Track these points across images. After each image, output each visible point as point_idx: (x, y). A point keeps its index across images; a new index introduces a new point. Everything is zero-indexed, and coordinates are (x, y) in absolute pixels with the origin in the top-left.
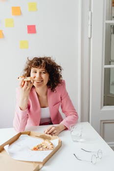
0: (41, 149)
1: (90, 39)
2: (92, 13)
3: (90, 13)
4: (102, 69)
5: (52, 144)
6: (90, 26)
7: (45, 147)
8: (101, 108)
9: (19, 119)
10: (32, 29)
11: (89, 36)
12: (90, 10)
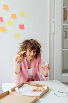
0: (37, 91)
1: (54, 33)
2: (55, 19)
3: (54, 19)
4: (61, 51)
5: (43, 88)
6: (54, 27)
7: (39, 90)
8: (61, 75)
9: (15, 78)
10: (22, 27)
11: (54, 32)
12: (54, 18)
